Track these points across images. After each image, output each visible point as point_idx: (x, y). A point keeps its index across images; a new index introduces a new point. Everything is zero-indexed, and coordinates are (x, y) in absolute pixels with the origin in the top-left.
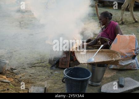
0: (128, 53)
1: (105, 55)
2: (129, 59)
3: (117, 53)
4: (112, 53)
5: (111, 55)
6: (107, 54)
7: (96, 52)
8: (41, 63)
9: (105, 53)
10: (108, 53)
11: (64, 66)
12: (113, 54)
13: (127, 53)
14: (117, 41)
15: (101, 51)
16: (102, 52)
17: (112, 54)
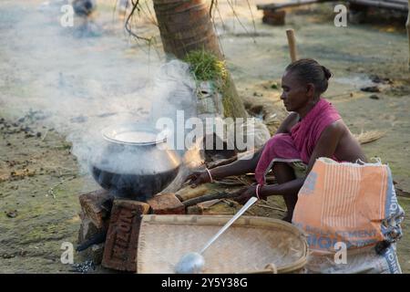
0: (355, 233)
1: (257, 239)
2: (365, 254)
3: (299, 238)
4: (285, 234)
5: (281, 241)
6: (264, 234)
7: (223, 225)
8: (49, 239)
9: (258, 231)
10: (269, 233)
11: (120, 262)
12: (290, 239)
13: (350, 233)
14: (314, 182)
15: (242, 221)
16: (247, 225)
17: (285, 238)
